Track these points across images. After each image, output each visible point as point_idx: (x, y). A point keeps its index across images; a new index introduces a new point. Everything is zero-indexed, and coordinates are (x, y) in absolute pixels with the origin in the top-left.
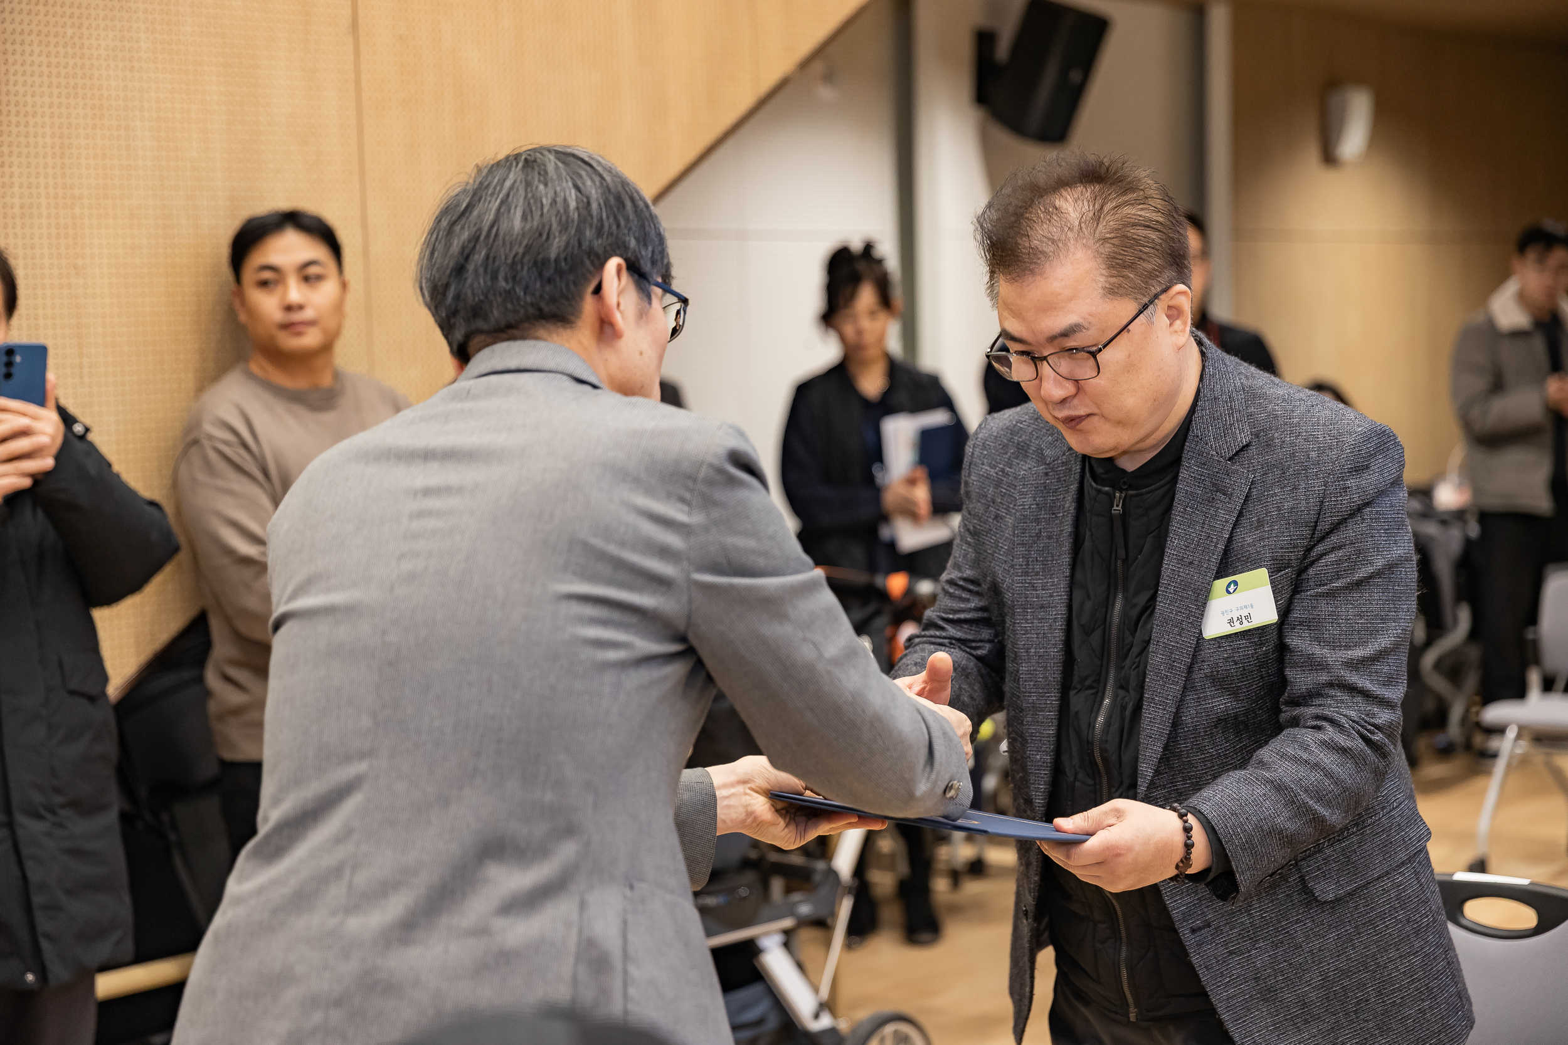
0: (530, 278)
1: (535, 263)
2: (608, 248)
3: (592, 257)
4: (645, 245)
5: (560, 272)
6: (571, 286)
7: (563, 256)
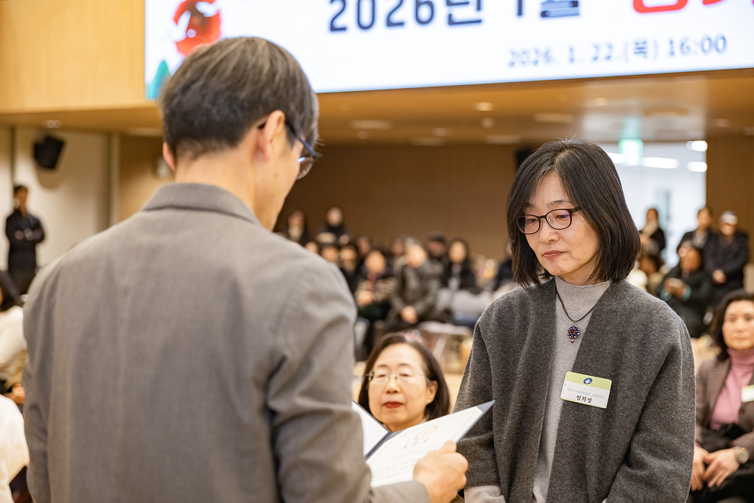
3: (265, 106)
4: (301, 113)
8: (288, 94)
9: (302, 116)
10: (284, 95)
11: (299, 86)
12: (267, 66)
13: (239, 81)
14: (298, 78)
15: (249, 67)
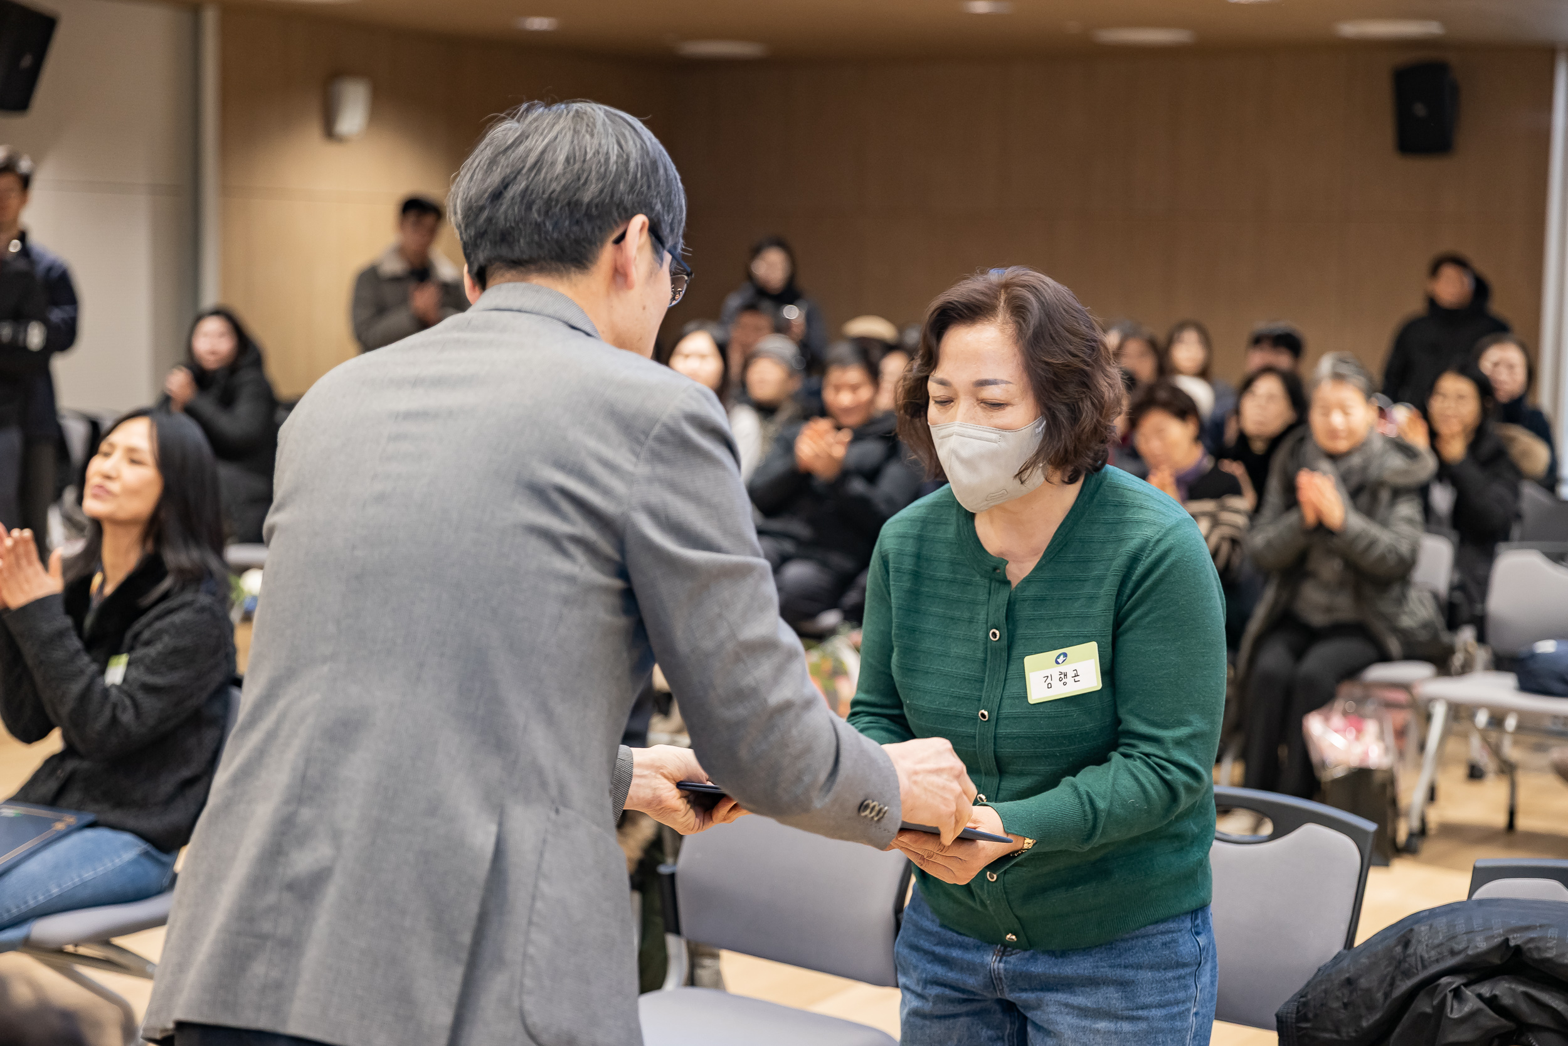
0: (562, 215)
1: (569, 204)
2: (636, 204)
3: (621, 209)
5: (588, 216)
6: (597, 231)
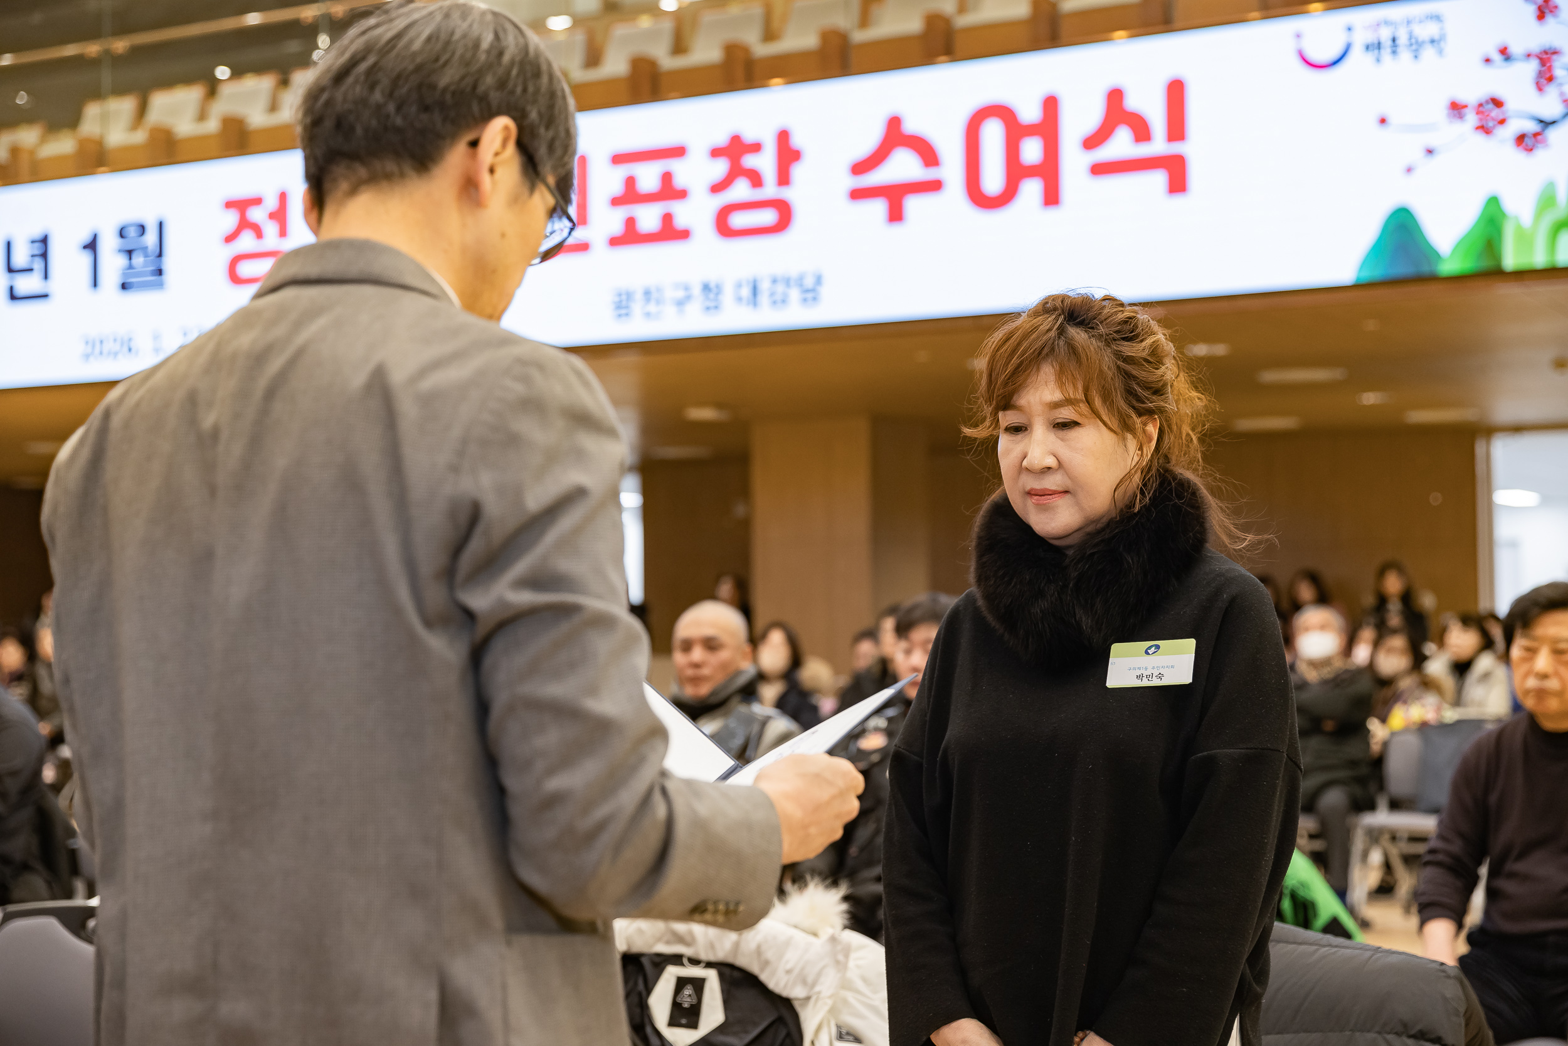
4: (547, 128)
7: (452, 88)
8: (525, 90)
9: (550, 134)
10: (519, 90)
11: (545, 80)
12: (487, 40)
13: (437, 60)
14: (544, 67)
15: (456, 36)
